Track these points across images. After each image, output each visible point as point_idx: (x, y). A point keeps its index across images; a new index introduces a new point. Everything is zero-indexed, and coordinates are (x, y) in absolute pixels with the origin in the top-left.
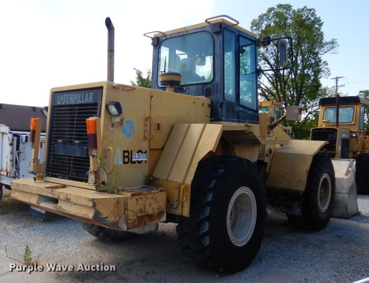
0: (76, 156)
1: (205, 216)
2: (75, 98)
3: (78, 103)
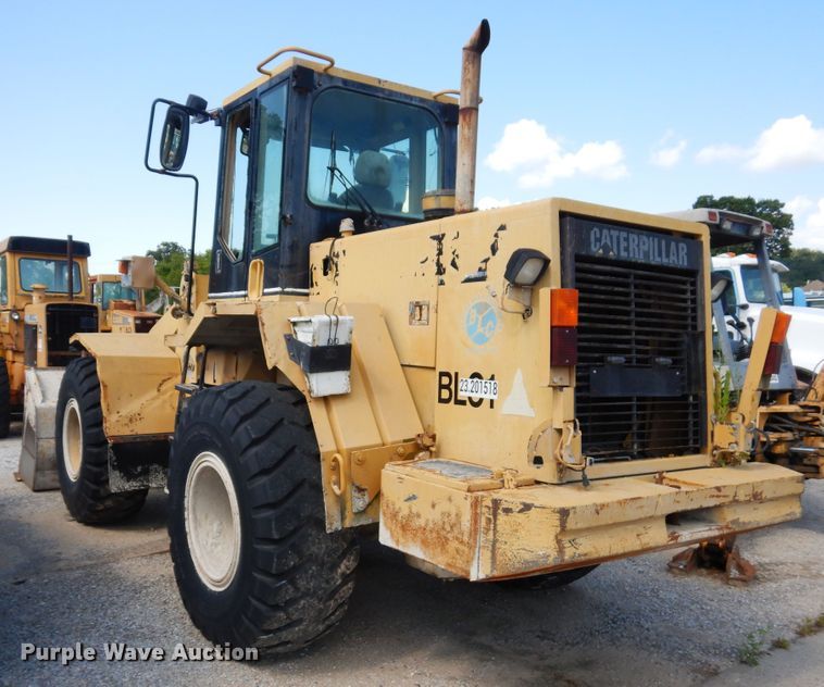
0: (658, 395)
2: (646, 248)
3: (653, 263)
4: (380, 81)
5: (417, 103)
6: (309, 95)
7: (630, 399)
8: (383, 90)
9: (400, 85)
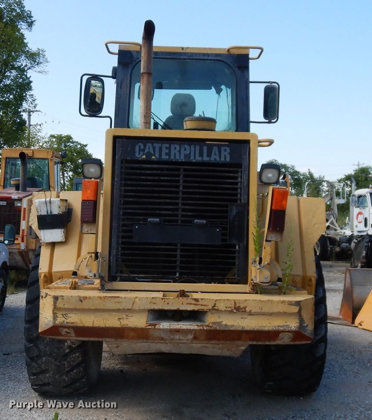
1: (320, 317)
2: (187, 152)
4: (183, 49)
5: (213, 58)
6: (130, 66)
7: (176, 245)
8: (185, 54)
9: (199, 48)
